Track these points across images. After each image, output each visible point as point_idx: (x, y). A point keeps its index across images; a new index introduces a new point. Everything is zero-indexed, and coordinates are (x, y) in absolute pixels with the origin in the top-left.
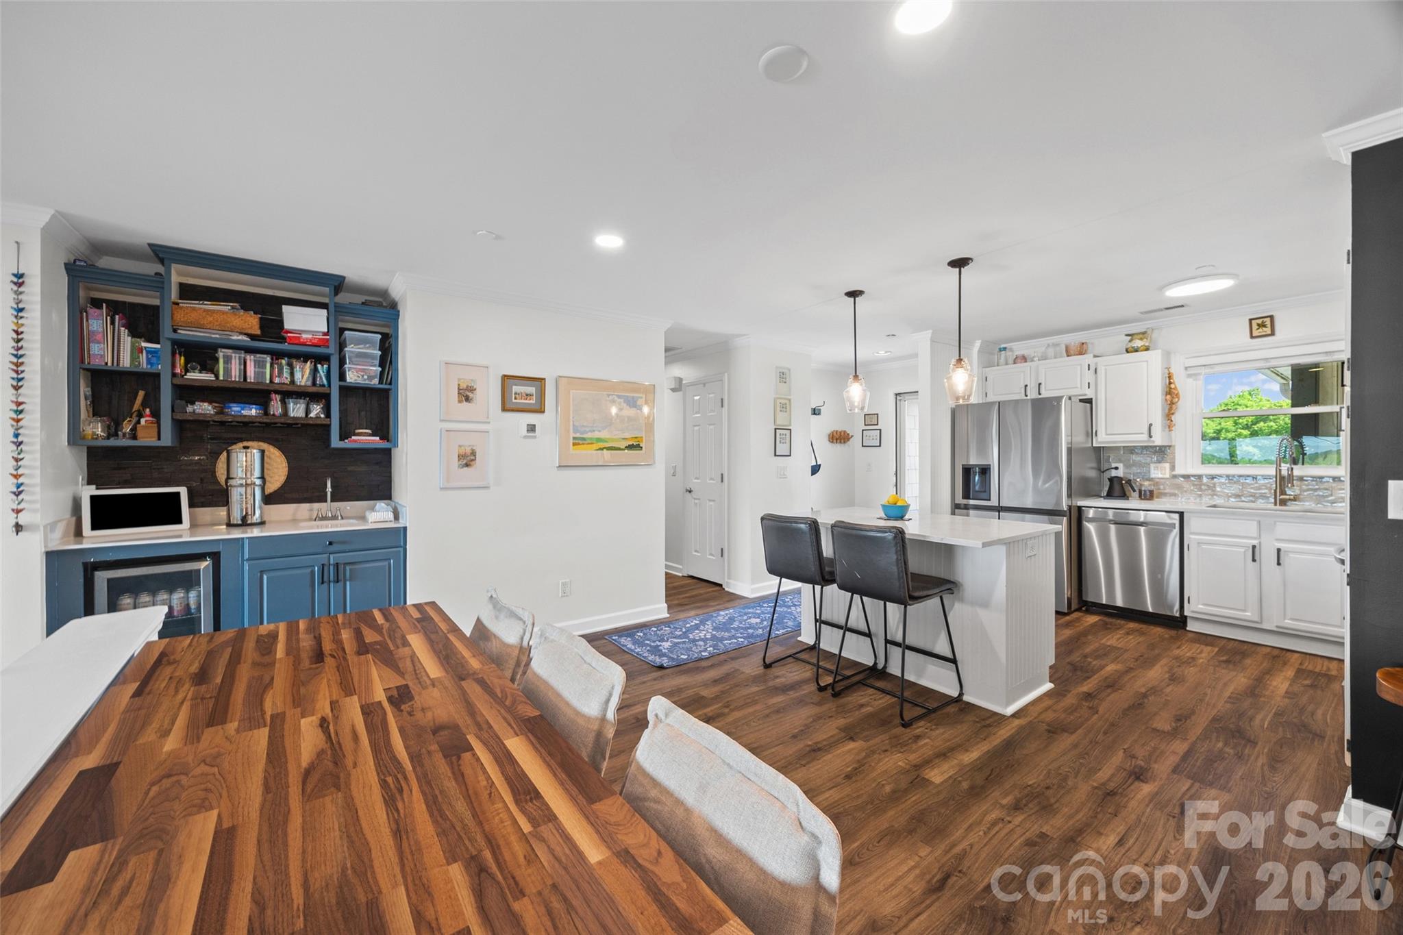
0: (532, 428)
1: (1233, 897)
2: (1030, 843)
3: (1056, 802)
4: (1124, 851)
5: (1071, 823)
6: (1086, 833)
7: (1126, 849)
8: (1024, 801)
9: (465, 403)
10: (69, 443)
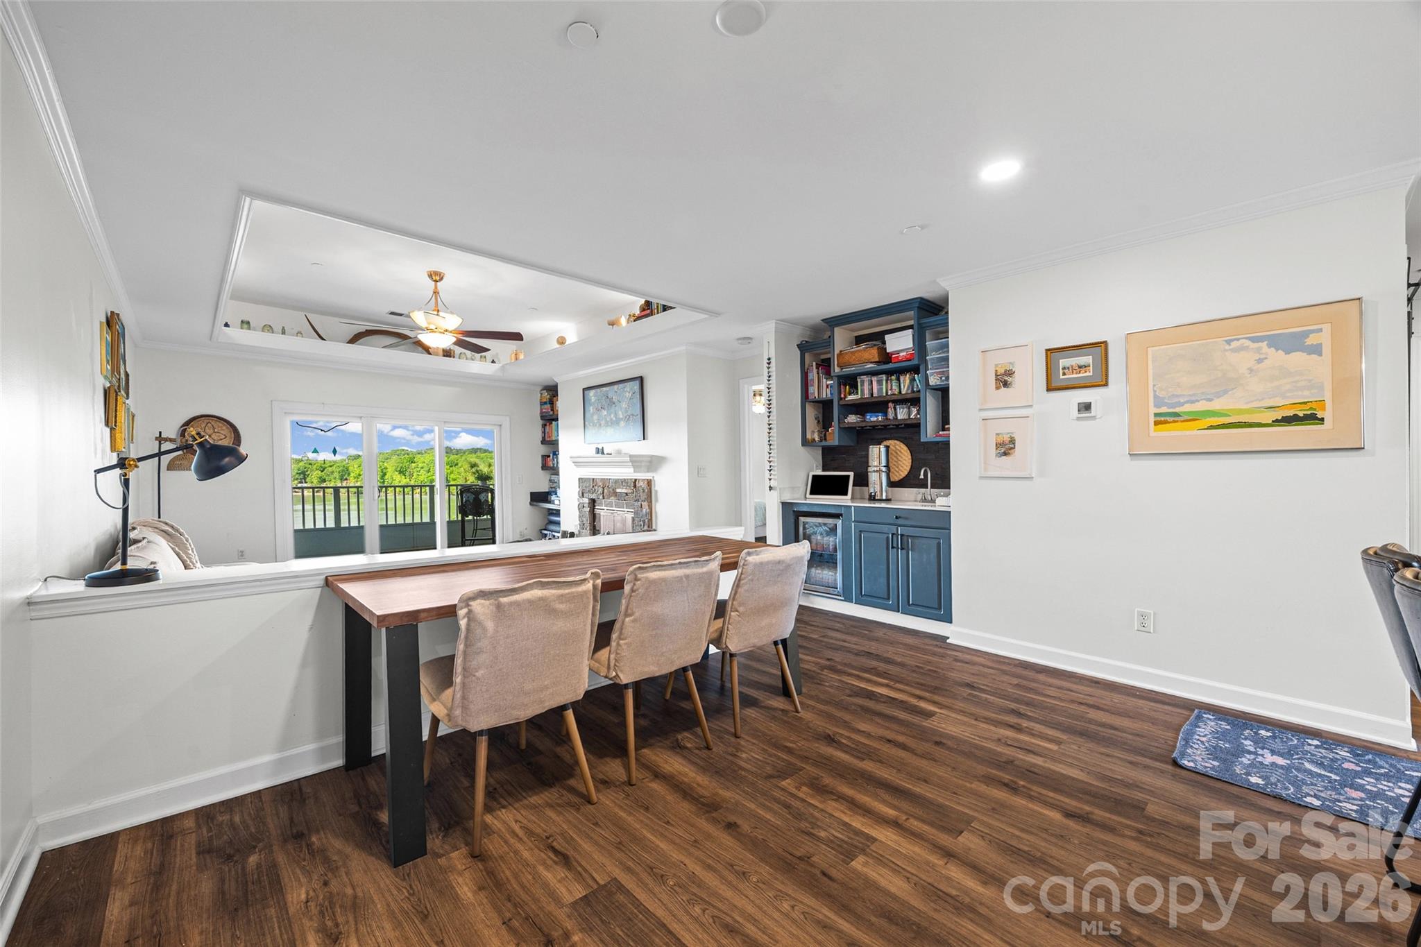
0: (1084, 408)
9: (1003, 389)
10: (803, 445)
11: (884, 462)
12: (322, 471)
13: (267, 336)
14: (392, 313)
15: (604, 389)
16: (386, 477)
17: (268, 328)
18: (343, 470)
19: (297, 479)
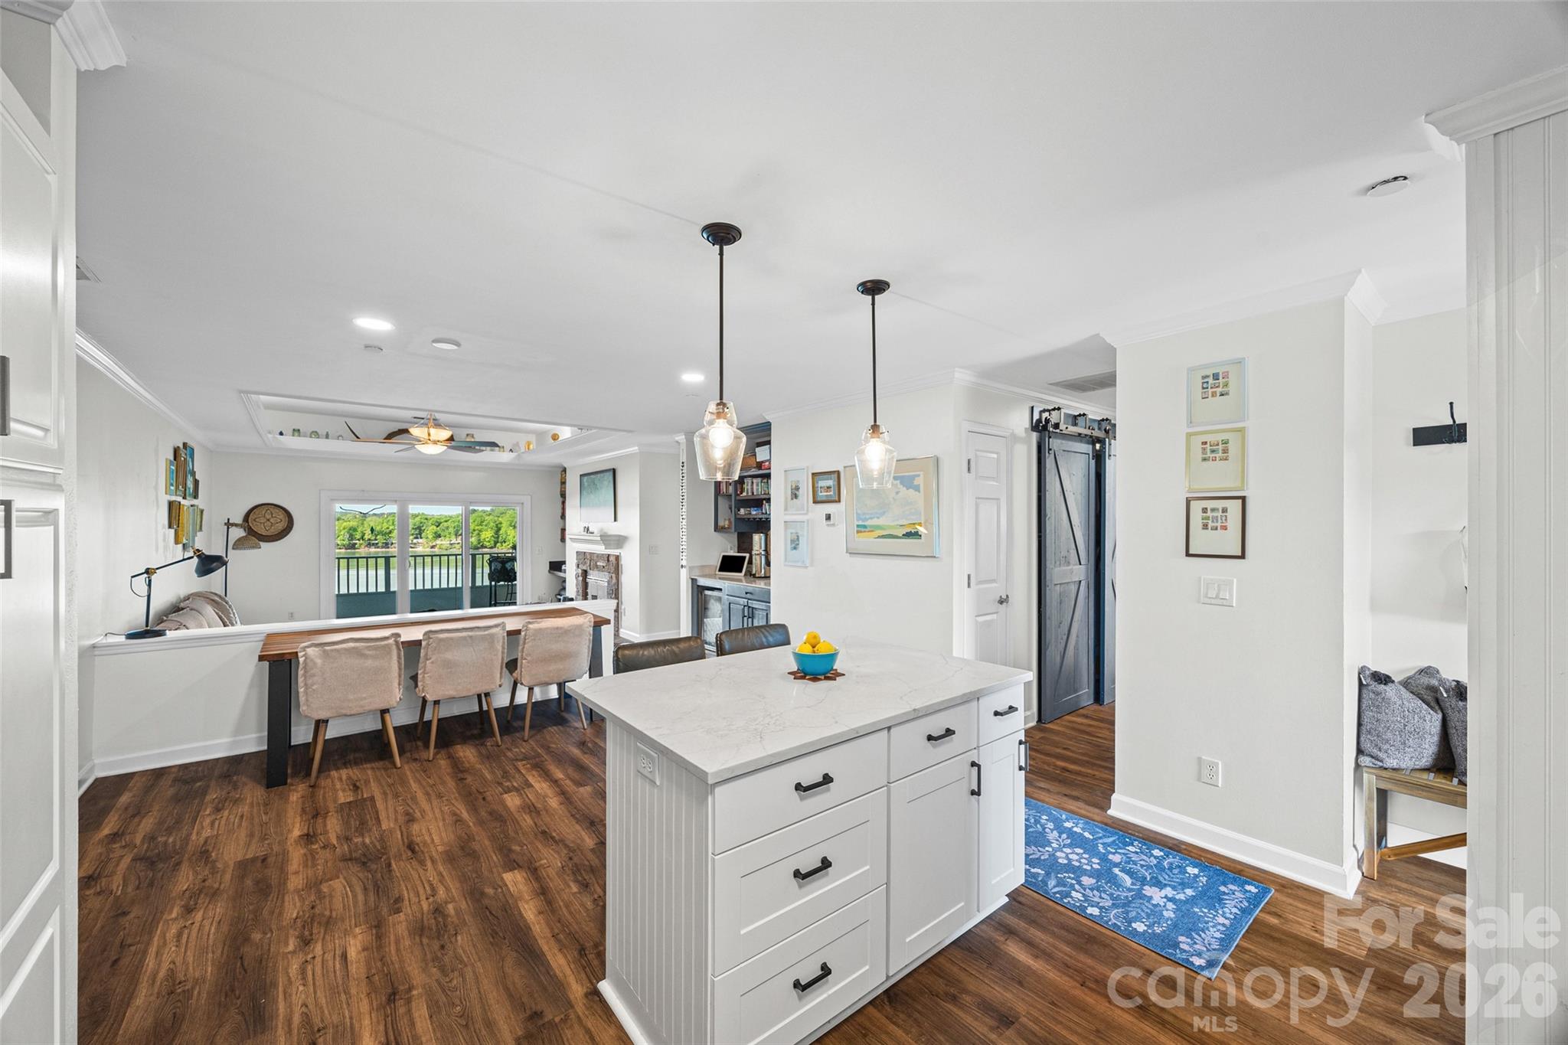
0: (828, 517)
1: (237, 993)
2: (399, 900)
3: (421, 941)
4: (337, 952)
5: (392, 938)
6: (374, 941)
7: (337, 956)
8: (440, 919)
9: (795, 500)
10: (715, 531)
11: (763, 548)
12: (437, 527)
13: (315, 440)
14: (415, 418)
15: (592, 476)
16: (501, 532)
17: (315, 434)
18: (458, 526)
19: (413, 535)
